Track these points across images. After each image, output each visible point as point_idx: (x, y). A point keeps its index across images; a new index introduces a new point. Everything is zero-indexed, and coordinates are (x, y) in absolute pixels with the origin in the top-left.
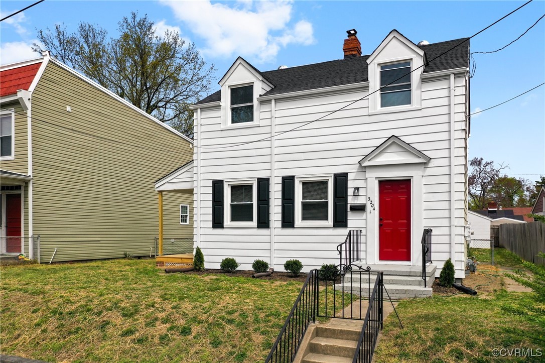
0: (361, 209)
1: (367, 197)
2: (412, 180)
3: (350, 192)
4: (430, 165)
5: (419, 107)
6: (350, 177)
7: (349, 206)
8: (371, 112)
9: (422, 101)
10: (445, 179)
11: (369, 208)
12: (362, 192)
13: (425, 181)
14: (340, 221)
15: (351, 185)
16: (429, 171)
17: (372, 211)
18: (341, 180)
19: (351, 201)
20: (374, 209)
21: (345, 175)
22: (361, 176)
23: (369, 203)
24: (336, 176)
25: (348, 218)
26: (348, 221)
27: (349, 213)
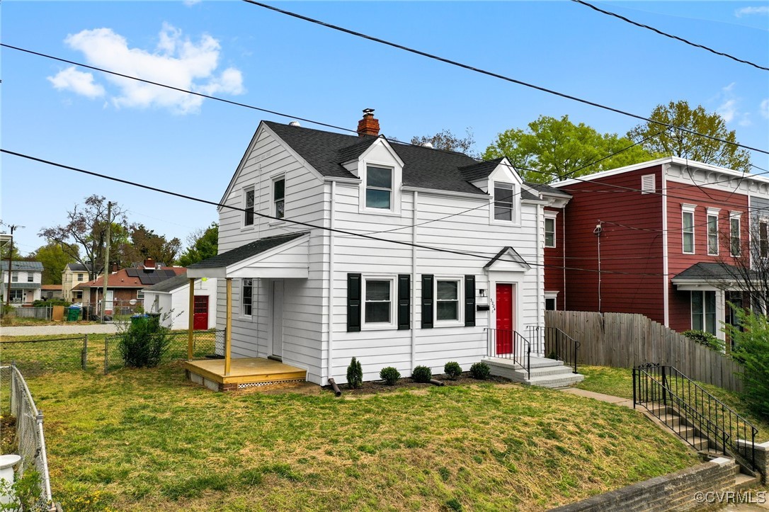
0: (486, 308)
1: (489, 299)
2: (516, 285)
3: (477, 292)
4: (526, 274)
5: (519, 225)
6: (477, 279)
7: (476, 306)
8: (491, 222)
9: (522, 221)
10: (534, 286)
11: (490, 308)
12: (486, 293)
13: (524, 286)
14: (470, 321)
15: (478, 286)
18: (470, 281)
19: (478, 301)
20: (494, 309)
21: (473, 277)
22: (485, 279)
23: (491, 303)
24: (467, 277)
25: (476, 317)
26: (476, 320)
27: (476, 313)
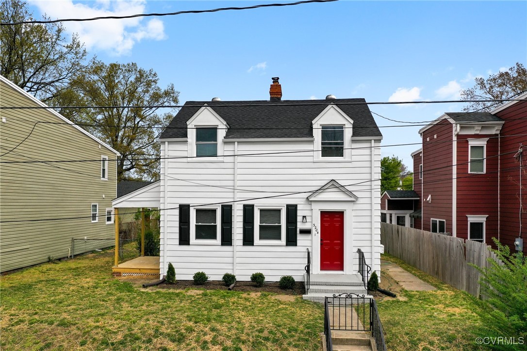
0: (307, 232)
1: (312, 224)
2: (345, 212)
3: (299, 219)
4: (358, 202)
5: (349, 160)
6: (299, 208)
7: (298, 230)
8: (315, 160)
9: (353, 156)
10: (368, 213)
11: (314, 232)
12: (308, 219)
13: (354, 213)
14: (292, 241)
15: (300, 214)
16: (356, 207)
17: (316, 234)
18: (292, 210)
19: (300, 226)
20: (318, 233)
21: (296, 206)
22: (308, 207)
23: (314, 228)
24: (288, 206)
25: (298, 239)
26: (298, 241)
27: (298, 235)
